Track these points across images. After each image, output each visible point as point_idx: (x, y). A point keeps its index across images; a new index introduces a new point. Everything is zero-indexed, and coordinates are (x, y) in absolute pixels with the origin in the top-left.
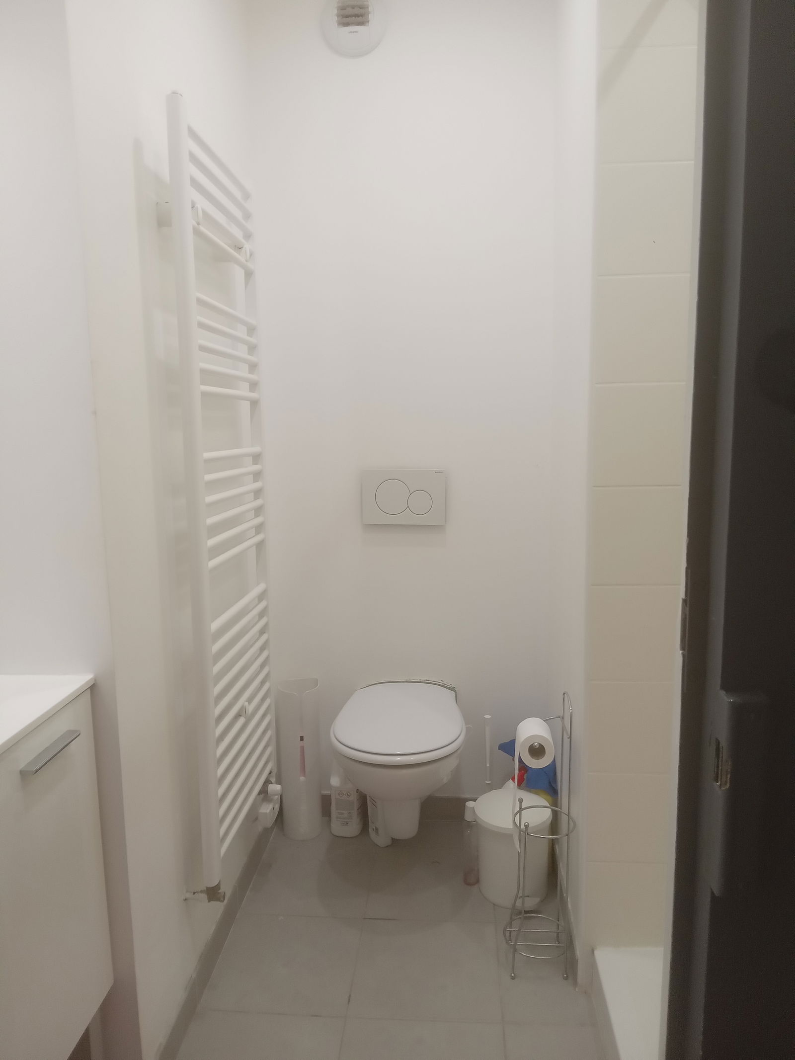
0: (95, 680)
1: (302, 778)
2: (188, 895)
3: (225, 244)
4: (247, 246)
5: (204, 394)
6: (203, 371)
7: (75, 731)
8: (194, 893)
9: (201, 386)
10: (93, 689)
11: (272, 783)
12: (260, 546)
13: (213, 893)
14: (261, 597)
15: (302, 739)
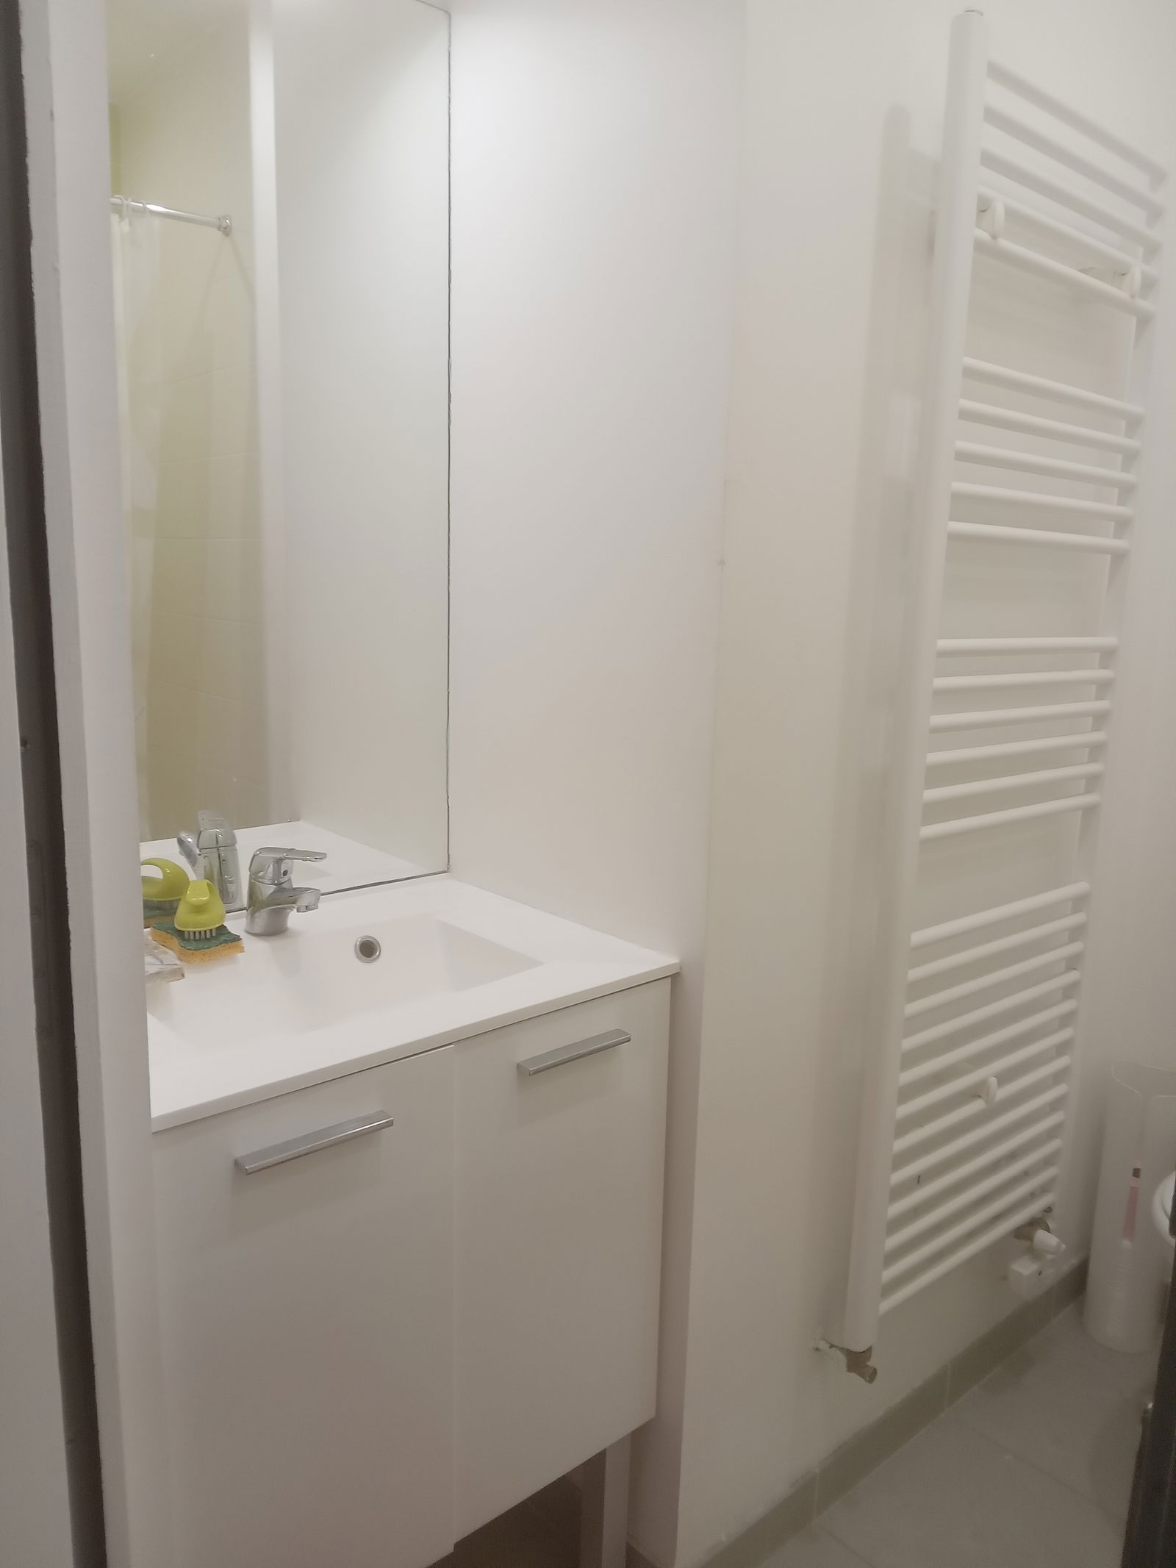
0: (681, 968)
1: (1126, 1243)
2: (823, 1345)
3: (1082, 271)
4: (1138, 270)
5: (954, 538)
6: (957, 497)
7: (623, 1033)
8: (832, 1346)
9: (950, 522)
10: (675, 978)
11: (1048, 1230)
12: (1089, 812)
13: (858, 1362)
14: (1079, 903)
15: (1136, 1173)
